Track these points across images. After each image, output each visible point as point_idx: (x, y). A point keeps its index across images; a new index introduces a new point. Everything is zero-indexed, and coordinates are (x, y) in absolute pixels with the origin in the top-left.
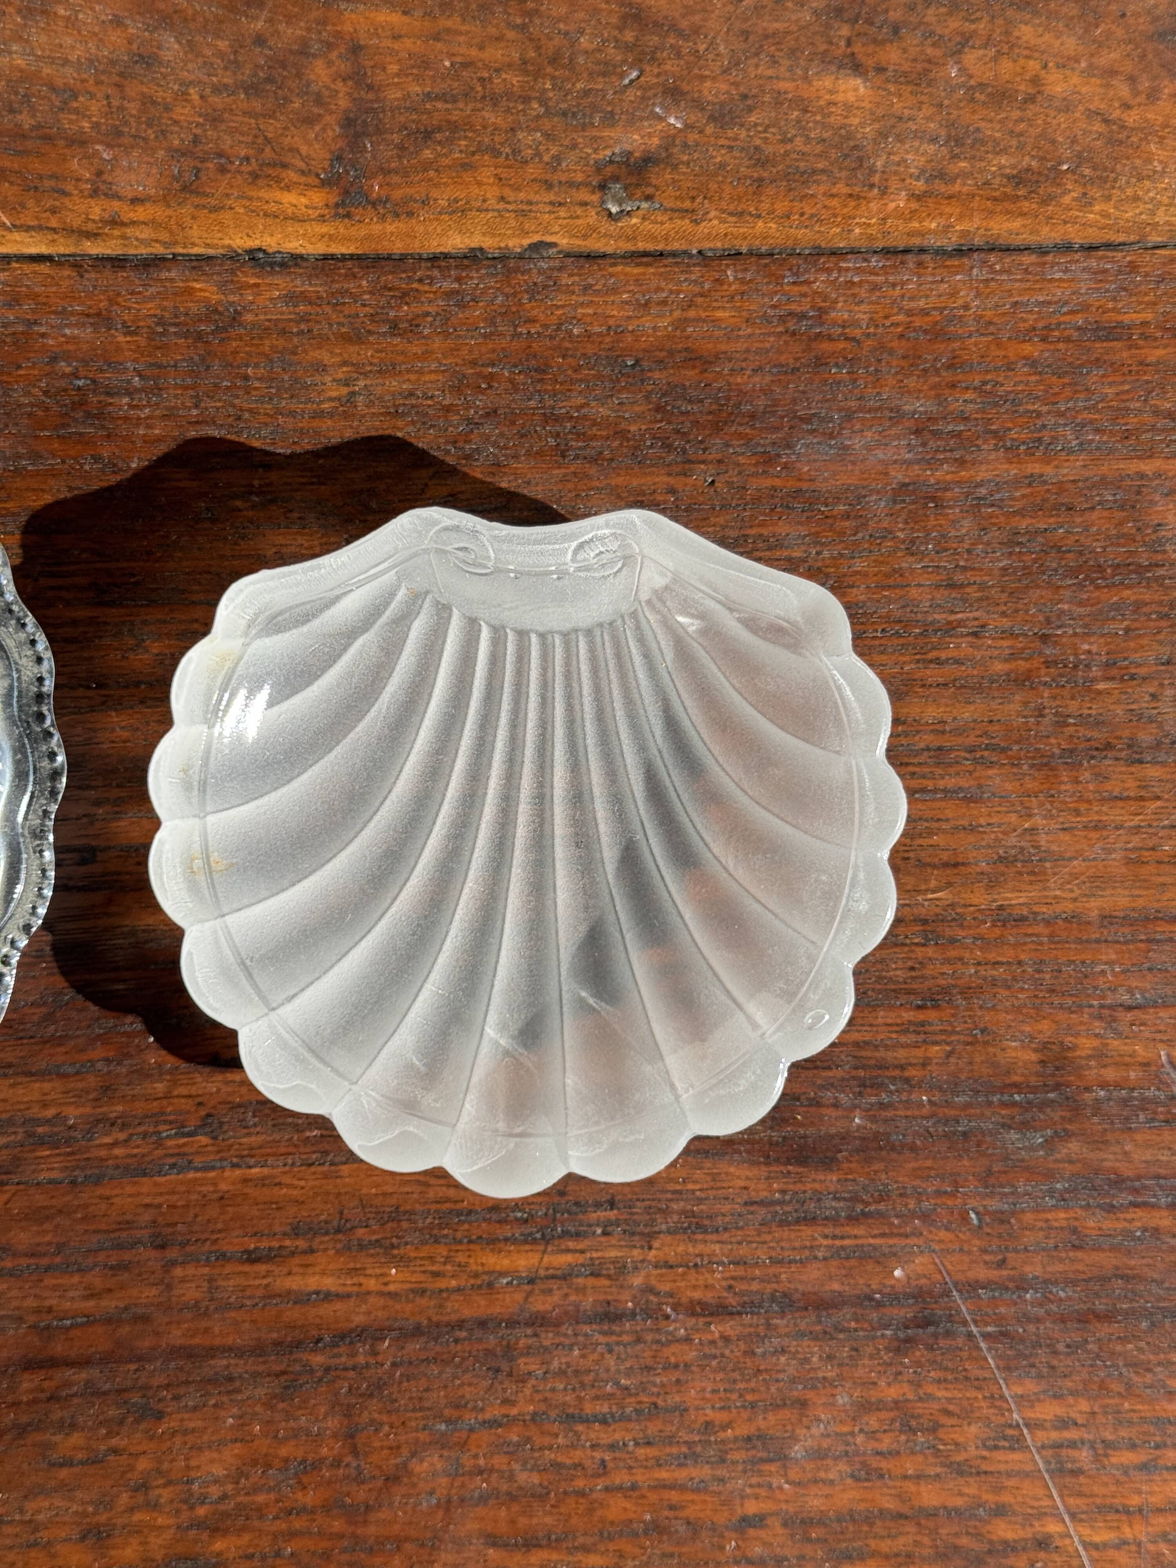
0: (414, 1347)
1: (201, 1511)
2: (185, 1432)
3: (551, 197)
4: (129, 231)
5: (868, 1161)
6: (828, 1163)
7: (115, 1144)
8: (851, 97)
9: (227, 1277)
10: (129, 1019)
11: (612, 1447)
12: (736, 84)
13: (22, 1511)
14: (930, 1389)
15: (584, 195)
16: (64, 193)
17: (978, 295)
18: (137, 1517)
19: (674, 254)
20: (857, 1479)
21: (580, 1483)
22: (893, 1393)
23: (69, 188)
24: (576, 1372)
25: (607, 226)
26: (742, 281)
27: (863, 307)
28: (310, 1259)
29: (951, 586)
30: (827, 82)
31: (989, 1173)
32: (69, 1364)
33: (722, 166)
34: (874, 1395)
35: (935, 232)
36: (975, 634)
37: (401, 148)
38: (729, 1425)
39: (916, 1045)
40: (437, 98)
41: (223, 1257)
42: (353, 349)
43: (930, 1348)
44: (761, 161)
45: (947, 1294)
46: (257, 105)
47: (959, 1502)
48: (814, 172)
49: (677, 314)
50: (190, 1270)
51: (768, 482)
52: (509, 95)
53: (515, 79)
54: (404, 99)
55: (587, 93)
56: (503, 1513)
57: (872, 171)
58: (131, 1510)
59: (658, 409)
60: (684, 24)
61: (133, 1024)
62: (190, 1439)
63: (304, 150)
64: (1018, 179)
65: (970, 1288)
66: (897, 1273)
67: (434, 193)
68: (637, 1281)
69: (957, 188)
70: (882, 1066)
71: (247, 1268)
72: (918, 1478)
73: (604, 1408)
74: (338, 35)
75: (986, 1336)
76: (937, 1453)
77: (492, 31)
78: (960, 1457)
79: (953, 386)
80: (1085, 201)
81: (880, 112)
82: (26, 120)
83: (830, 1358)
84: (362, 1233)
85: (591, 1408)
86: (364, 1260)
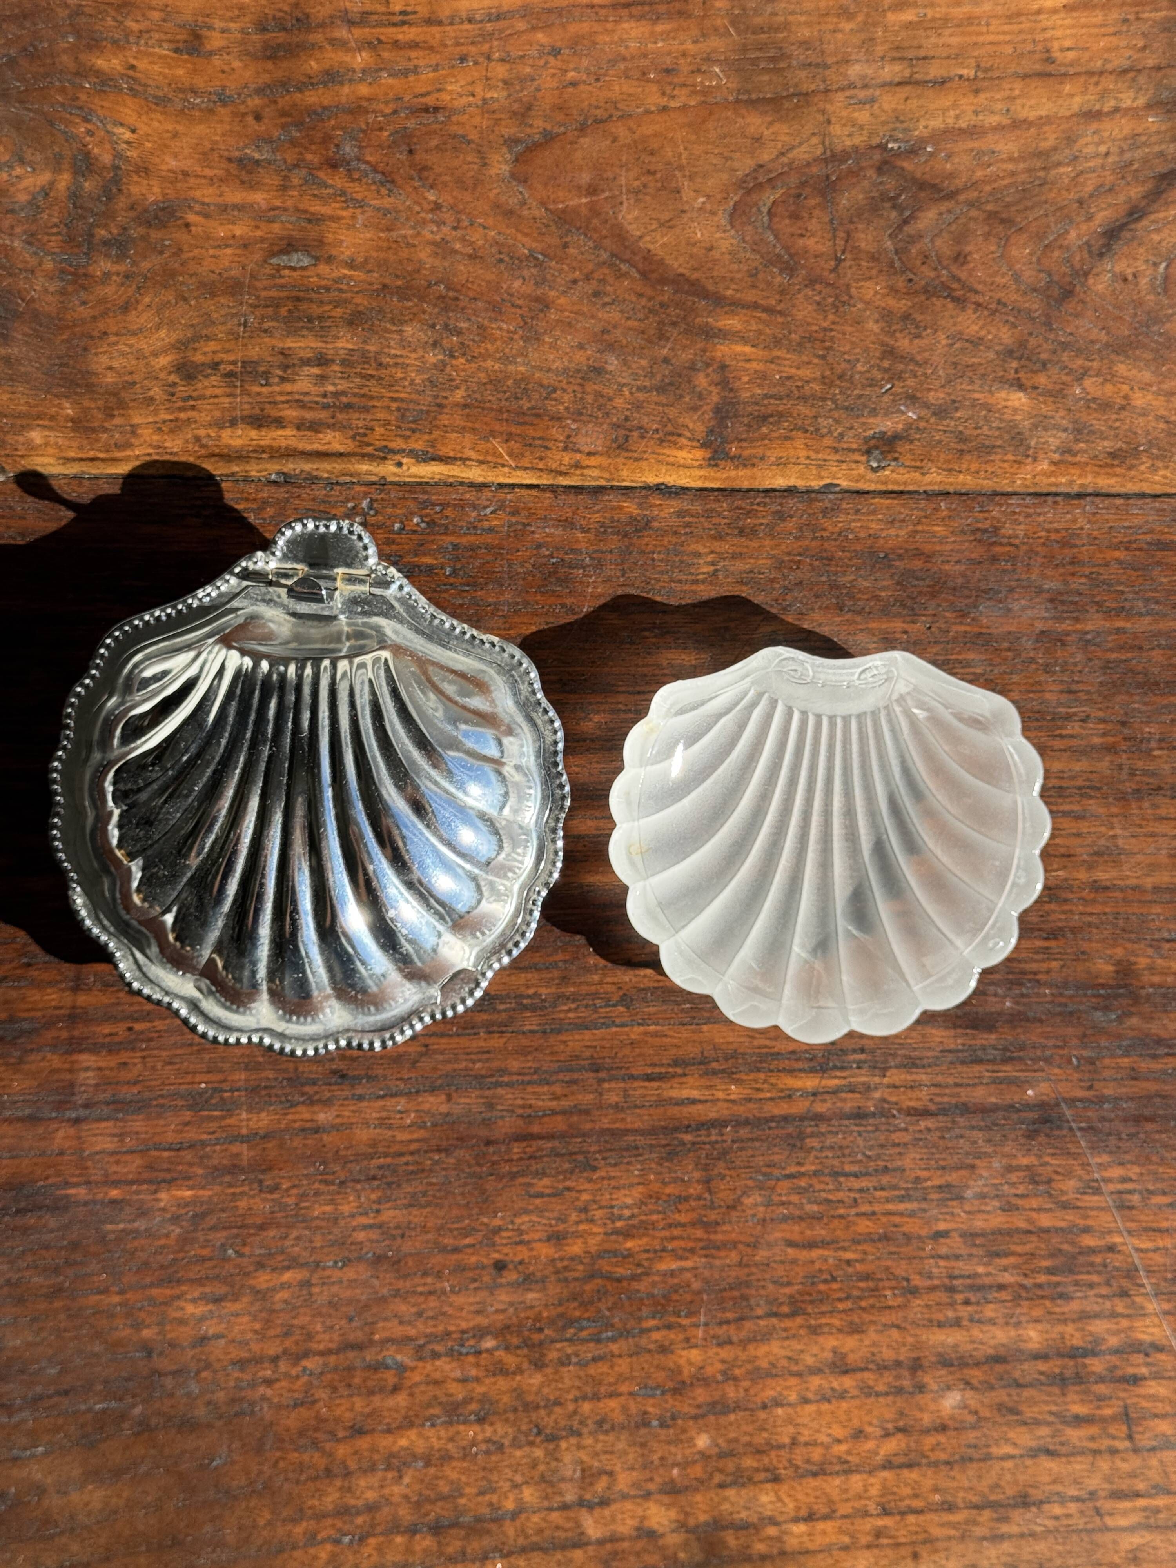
0: (744, 1132)
1: (619, 1224)
2: (610, 1178)
3: (837, 457)
4: (586, 472)
5: (1015, 1027)
6: (990, 1027)
7: (570, 1010)
8: (1017, 404)
9: (635, 1089)
10: (578, 937)
11: (861, 1190)
12: (949, 394)
13: (512, 1222)
14: (1047, 1159)
15: (857, 457)
16: (547, 448)
17: (1089, 522)
18: (582, 1227)
19: (909, 492)
20: (1004, 1210)
21: (842, 1211)
22: (1025, 1161)
23: (550, 444)
24: (841, 1148)
25: (871, 475)
26: (948, 509)
27: (1022, 527)
28: (684, 1079)
29: (1070, 692)
30: (1003, 394)
31: (1085, 1036)
32: (540, 1137)
33: (940, 442)
34: (1014, 1163)
35: (1065, 484)
36: (1083, 721)
37: (749, 426)
38: (929, 1179)
39: (1043, 961)
40: (771, 397)
41: (632, 1077)
42: (717, 544)
43: (1047, 1136)
44: (962, 439)
45: (1058, 1105)
46: (663, 399)
47: (1063, 1224)
48: (994, 447)
49: (910, 528)
50: (613, 1085)
51: (962, 628)
52: (813, 396)
53: (818, 388)
54: (752, 396)
55: (860, 397)
56: (796, 1228)
57: (1029, 447)
58: (577, 1223)
59: (898, 583)
60: (918, 358)
61: (580, 939)
62: (613, 1183)
63: (691, 426)
64: (1114, 455)
65: (1071, 1102)
66: (1030, 1092)
67: (768, 453)
68: (877, 1095)
69: (1078, 459)
70: (1023, 973)
71: (646, 1084)
72: (1039, 1210)
73: (855, 1168)
74: (713, 359)
75: (1080, 1129)
76: (1050, 1196)
77: (805, 358)
78: (1064, 1198)
79: (1073, 574)
80: (1154, 469)
81: (1034, 412)
82: (525, 404)
83: (989, 1141)
84: (714, 1065)
85: (848, 1168)
86: (716, 1081)
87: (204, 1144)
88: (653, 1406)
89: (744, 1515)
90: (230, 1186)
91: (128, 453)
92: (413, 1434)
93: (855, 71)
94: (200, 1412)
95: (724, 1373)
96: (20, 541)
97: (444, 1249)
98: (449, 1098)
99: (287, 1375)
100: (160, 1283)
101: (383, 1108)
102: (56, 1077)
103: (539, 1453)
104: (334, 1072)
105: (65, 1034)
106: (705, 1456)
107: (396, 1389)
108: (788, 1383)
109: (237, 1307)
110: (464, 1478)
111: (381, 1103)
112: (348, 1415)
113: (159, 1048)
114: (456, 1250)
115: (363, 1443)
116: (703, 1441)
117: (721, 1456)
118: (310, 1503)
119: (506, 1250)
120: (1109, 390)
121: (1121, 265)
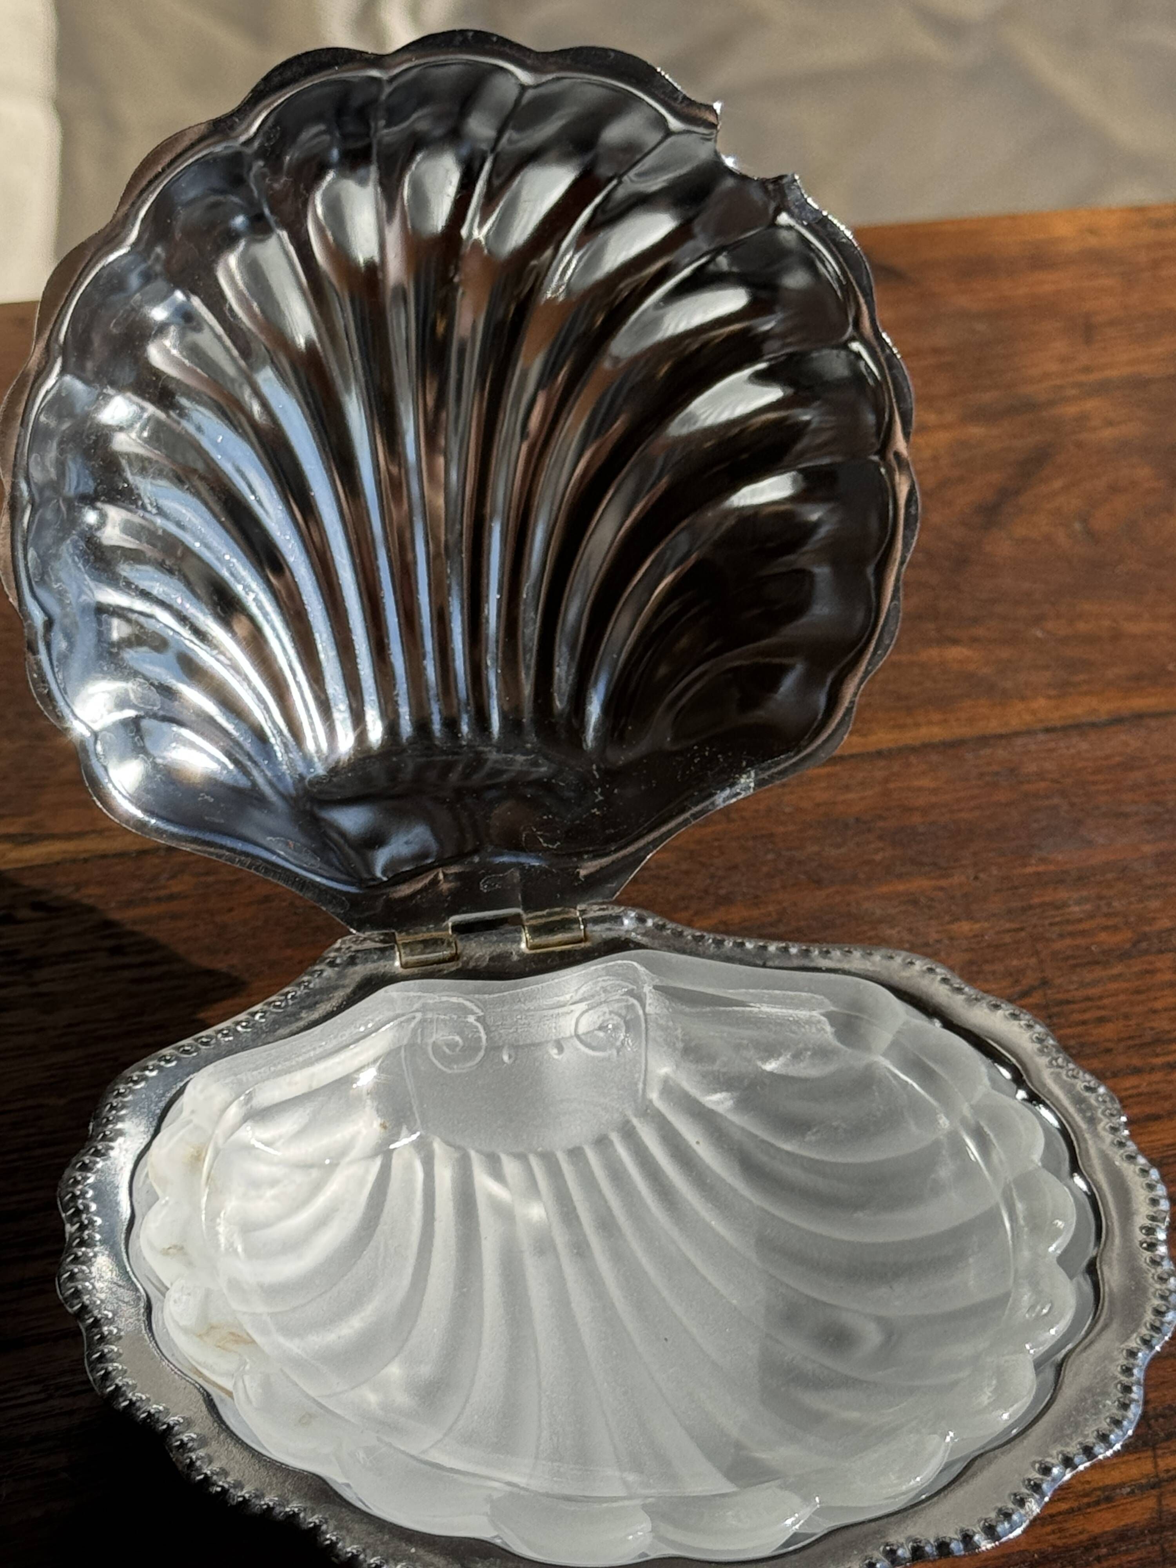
8: (959, 656)
26: (925, 762)
27: (1049, 762)
30: (934, 652)
35: (1084, 714)
48: (953, 697)
49: (878, 788)
51: (1030, 870)
57: (1005, 690)
59: (894, 843)
69: (1086, 688)
81: (991, 660)
120: (1082, 627)
121: (1020, 531)
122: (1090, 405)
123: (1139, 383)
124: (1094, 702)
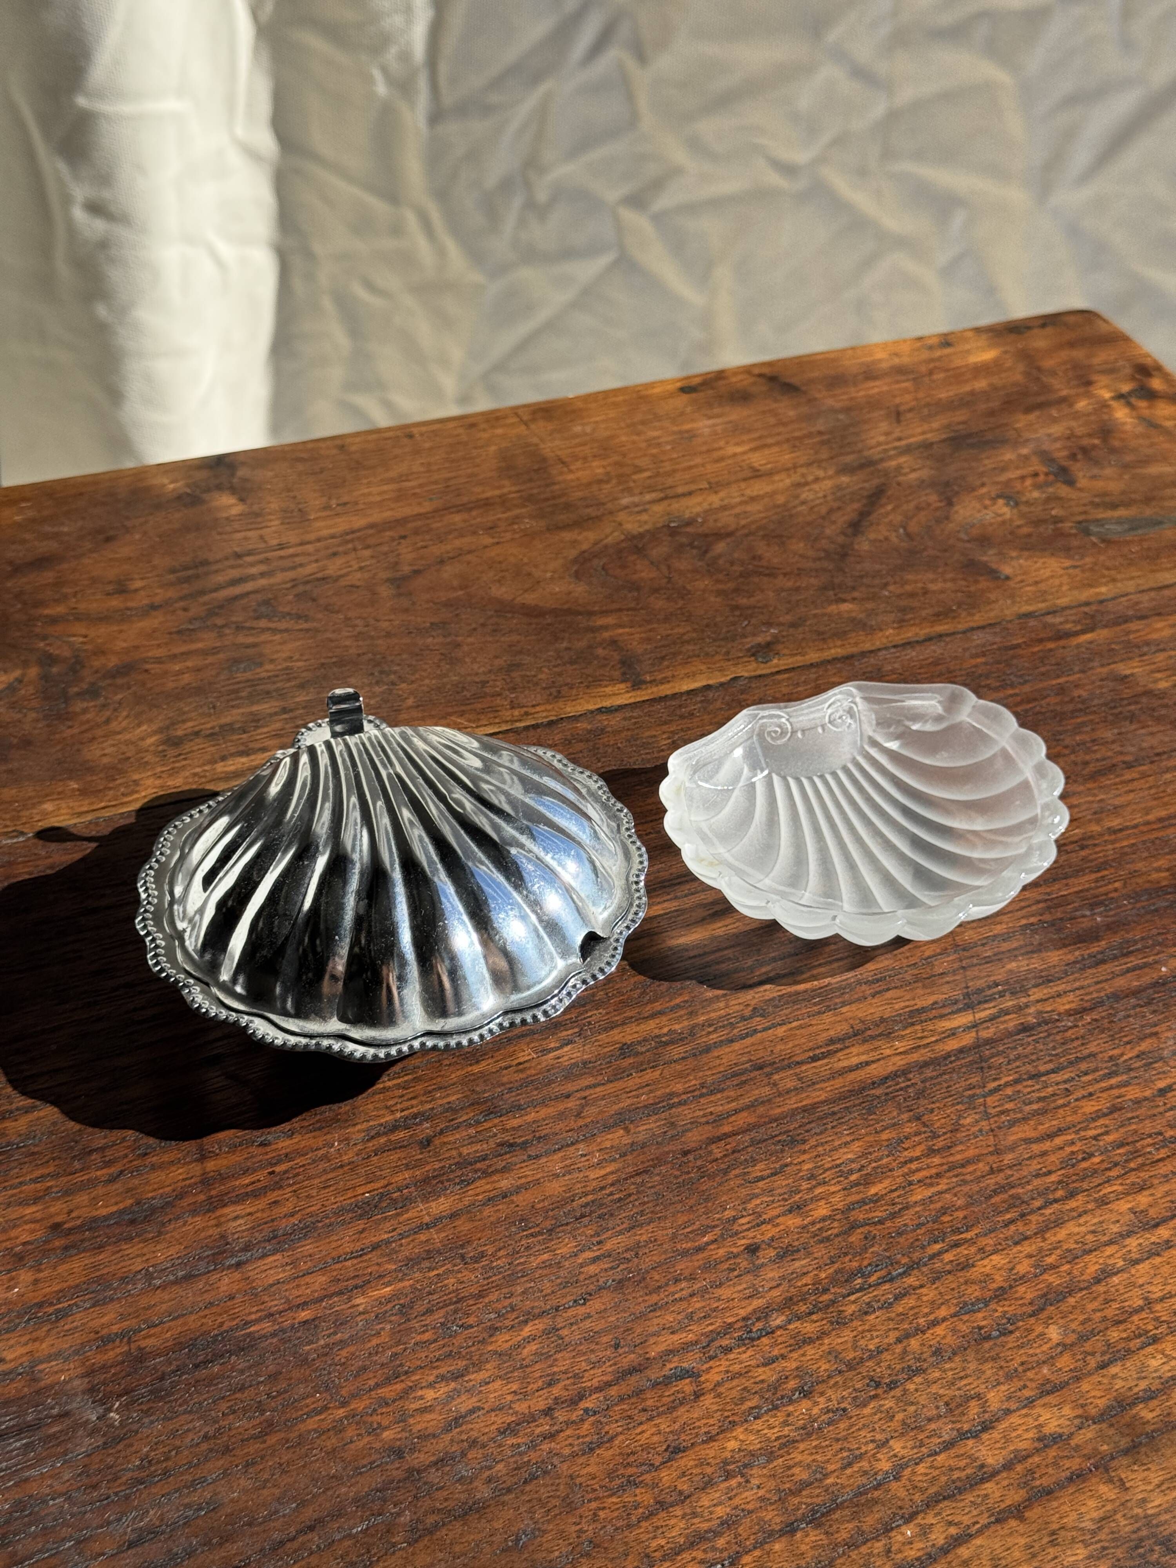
0: (929, 1072)
1: (853, 1177)
2: (822, 1145)
3: (731, 663)
4: (536, 716)
5: (1115, 933)
6: (1097, 939)
7: (709, 1033)
8: (847, 609)
9: (805, 1071)
11: (1067, 1081)
12: (794, 616)
13: (745, 1209)
15: (746, 659)
16: (497, 711)
17: (945, 650)
18: (818, 1191)
19: (800, 667)
21: (1060, 1102)
23: (500, 708)
24: (1026, 1056)
25: (763, 666)
28: (847, 1051)
30: (834, 607)
32: (734, 1134)
33: (804, 638)
35: (912, 637)
37: (653, 664)
38: (1122, 1055)
40: (661, 647)
41: (798, 1064)
44: (820, 633)
46: (577, 666)
48: (846, 631)
50: (782, 1074)
52: (693, 639)
53: (693, 635)
54: (645, 651)
55: (728, 632)
56: (1027, 1127)
57: (872, 626)
58: (811, 1189)
60: (759, 605)
61: (690, 983)
62: (828, 1147)
63: (607, 674)
64: (937, 615)
66: (1164, 970)
67: (677, 673)
68: (1031, 1010)
69: (912, 622)
70: (1096, 896)
71: (814, 1064)
73: (1050, 1066)
74: (603, 640)
77: (674, 624)
80: (971, 615)
81: (863, 610)
83: (1154, 1012)
84: (869, 1033)
85: (1042, 1068)
86: (877, 1043)
87: (388, 1242)
88: (985, 1318)
89: (1143, 1385)
90: (430, 1269)
91: (136, 796)
92: (739, 1431)
93: (625, 501)
94: (484, 1492)
95: (1036, 1266)
96: (49, 872)
97: (685, 1253)
98: (628, 1131)
99: (568, 1423)
100: (387, 1381)
101: (564, 1159)
102: (203, 1235)
103: (888, 1403)
104: (501, 1145)
105: (202, 1197)
106: (1064, 1347)
107: (697, 1395)
108: (1108, 1253)
109: (483, 1375)
110: (818, 1457)
111: (561, 1154)
112: (655, 1439)
113: (309, 1178)
114: (699, 1249)
115: (686, 1461)
116: (1054, 1333)
117: (1083, 1338)
118: (654, 1544)
119: (751, 1234)
120: (908, 588)
121: (872, 536)
122: (902, 460)
123: (927, 446)
124: (915, 630)
